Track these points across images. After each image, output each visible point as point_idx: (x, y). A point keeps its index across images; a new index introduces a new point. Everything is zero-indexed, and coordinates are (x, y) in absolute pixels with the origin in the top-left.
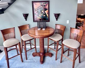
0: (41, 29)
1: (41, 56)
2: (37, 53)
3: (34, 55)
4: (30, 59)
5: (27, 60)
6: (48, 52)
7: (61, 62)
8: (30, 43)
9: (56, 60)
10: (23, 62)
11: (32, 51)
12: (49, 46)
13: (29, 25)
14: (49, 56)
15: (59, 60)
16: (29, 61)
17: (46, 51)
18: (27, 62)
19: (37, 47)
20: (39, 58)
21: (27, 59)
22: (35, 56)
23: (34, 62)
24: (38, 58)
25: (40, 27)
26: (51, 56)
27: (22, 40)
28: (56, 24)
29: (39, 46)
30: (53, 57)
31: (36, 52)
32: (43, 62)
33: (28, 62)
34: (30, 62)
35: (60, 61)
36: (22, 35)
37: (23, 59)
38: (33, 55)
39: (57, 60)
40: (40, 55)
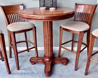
1: (47, 62)
3: (33, 61)
4: (24, 69)
5: (19, 69)
7: (86, 74)
8: (26, 42)
10: (10, 73)
11: (29, 56)
14: (63, 63)
15: (83, 70)
16: (24, 71)
18: (18, 74)
20: (43, 66)
22: (35, 63)
23: (33, 73)
26: (66, 64)
28: (76, 4)
29: (44, 48)
31: (38, 56)
33: (21, 74)
34: (25, 74)
35: (84, 72)
38: (30, 61)
39: (78, 70)
40: (44, 60)
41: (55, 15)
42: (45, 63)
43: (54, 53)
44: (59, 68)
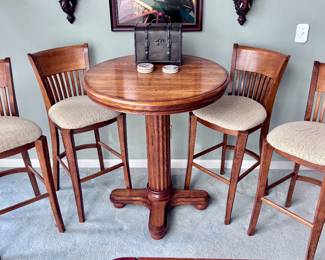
0: (158, 66)
1: (155, 204)
2: (135, 193)
3: (119, 200)
4: (97, 220)
5: (84, 221)
6: (187, 187)
7: (252, 232)
8: (97, 146)
9: (229, 220)
10: (63, 229)
11: (107, 184)
12: (195, 161)
13: (86, 45)
14: (195, 205)
15: (244, 222)
16: (97, 225)
17: (181, 184)
18: (84, 232)
19: (132, 164)
20: (145, 212)
21: (83, 219)
22: (124, 206)
23: (121, 230)
24: (140, 215)
25: (147, 59)
26: (205, 207)
27: (57, 128)
28: (236, 46)
29: (146, 161)
30: (212, 209)
31: (130, 187)
32: (162, 229)
33: (92, 232)
34: (100, 231)
35: (247, 227)
36: (53, 103)
37: (64, 219)
38: (112, 199)
39: (232, 224)
40: (147, 198)
41: (175, 103)
42: (149, 204)
43: (175, 176)
44: (186, 216)
